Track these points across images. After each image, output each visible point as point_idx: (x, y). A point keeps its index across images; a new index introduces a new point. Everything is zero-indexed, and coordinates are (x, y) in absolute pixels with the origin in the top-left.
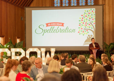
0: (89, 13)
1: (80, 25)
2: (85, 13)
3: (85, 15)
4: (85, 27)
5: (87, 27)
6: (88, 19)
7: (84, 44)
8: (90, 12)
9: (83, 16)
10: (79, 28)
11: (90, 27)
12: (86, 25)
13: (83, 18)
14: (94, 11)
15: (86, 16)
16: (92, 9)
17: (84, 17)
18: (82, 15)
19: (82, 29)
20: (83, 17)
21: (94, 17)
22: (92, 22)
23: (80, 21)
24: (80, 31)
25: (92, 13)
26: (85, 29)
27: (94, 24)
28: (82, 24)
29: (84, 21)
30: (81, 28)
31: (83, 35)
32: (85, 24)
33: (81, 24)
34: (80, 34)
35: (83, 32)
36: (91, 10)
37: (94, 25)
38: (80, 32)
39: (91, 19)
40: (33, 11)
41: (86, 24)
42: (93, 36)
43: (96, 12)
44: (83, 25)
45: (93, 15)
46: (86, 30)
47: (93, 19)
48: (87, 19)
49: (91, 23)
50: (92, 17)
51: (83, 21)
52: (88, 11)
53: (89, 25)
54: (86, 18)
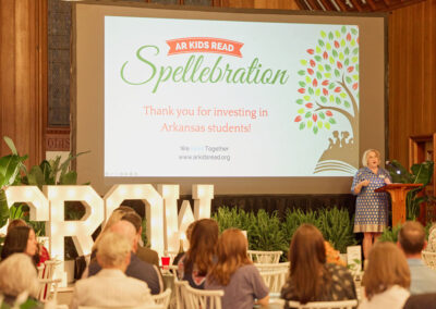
0: (337, 44)
1: (301, 91)
2: (321, 43)
3: (323, 49)
4: (323, 99)
5: (327, 97)
6: (334, 67)
7: (318, 169)
8: (341, 38)
9: (316, 54)
10: (299, 102)
11: (338, 100)
12: (325, 92)
13: (312, 63)
14: (355, 37)
15: (325, 55)
16: (349, 28)
17: (318, 58)
18: (310, 51)
19: (309, 106)
20: (312, 57)
21: (354, 60)
22: (349, 79)
23: (301, 73)
24: (303, 116)
25: (348, 44)
26: (323, 108)
27: (355, 86)
28: (309, 85)
29: (319, 75)
30: (306, 102)
31: (316, 130)
32: (320, 87)
33: (306, 88)
34: (302, 127)
35: (315, 118)
36: (344, 30)
37: (356, 93)
38: (304, 120)
39: (345, 68)
40: (108, 20)
41: (327, 87)
42: (351, 136)
43: (360, 41)
44: (314, 89)
45: (351, 50)
46: (324, 111)
47: (351, 69)
48: (328, 67)
49: (343, 85)
50: (347, 61)
51: (314, 76)
52: (331, 36)
53: (337, 90)
54: (324, 62)
